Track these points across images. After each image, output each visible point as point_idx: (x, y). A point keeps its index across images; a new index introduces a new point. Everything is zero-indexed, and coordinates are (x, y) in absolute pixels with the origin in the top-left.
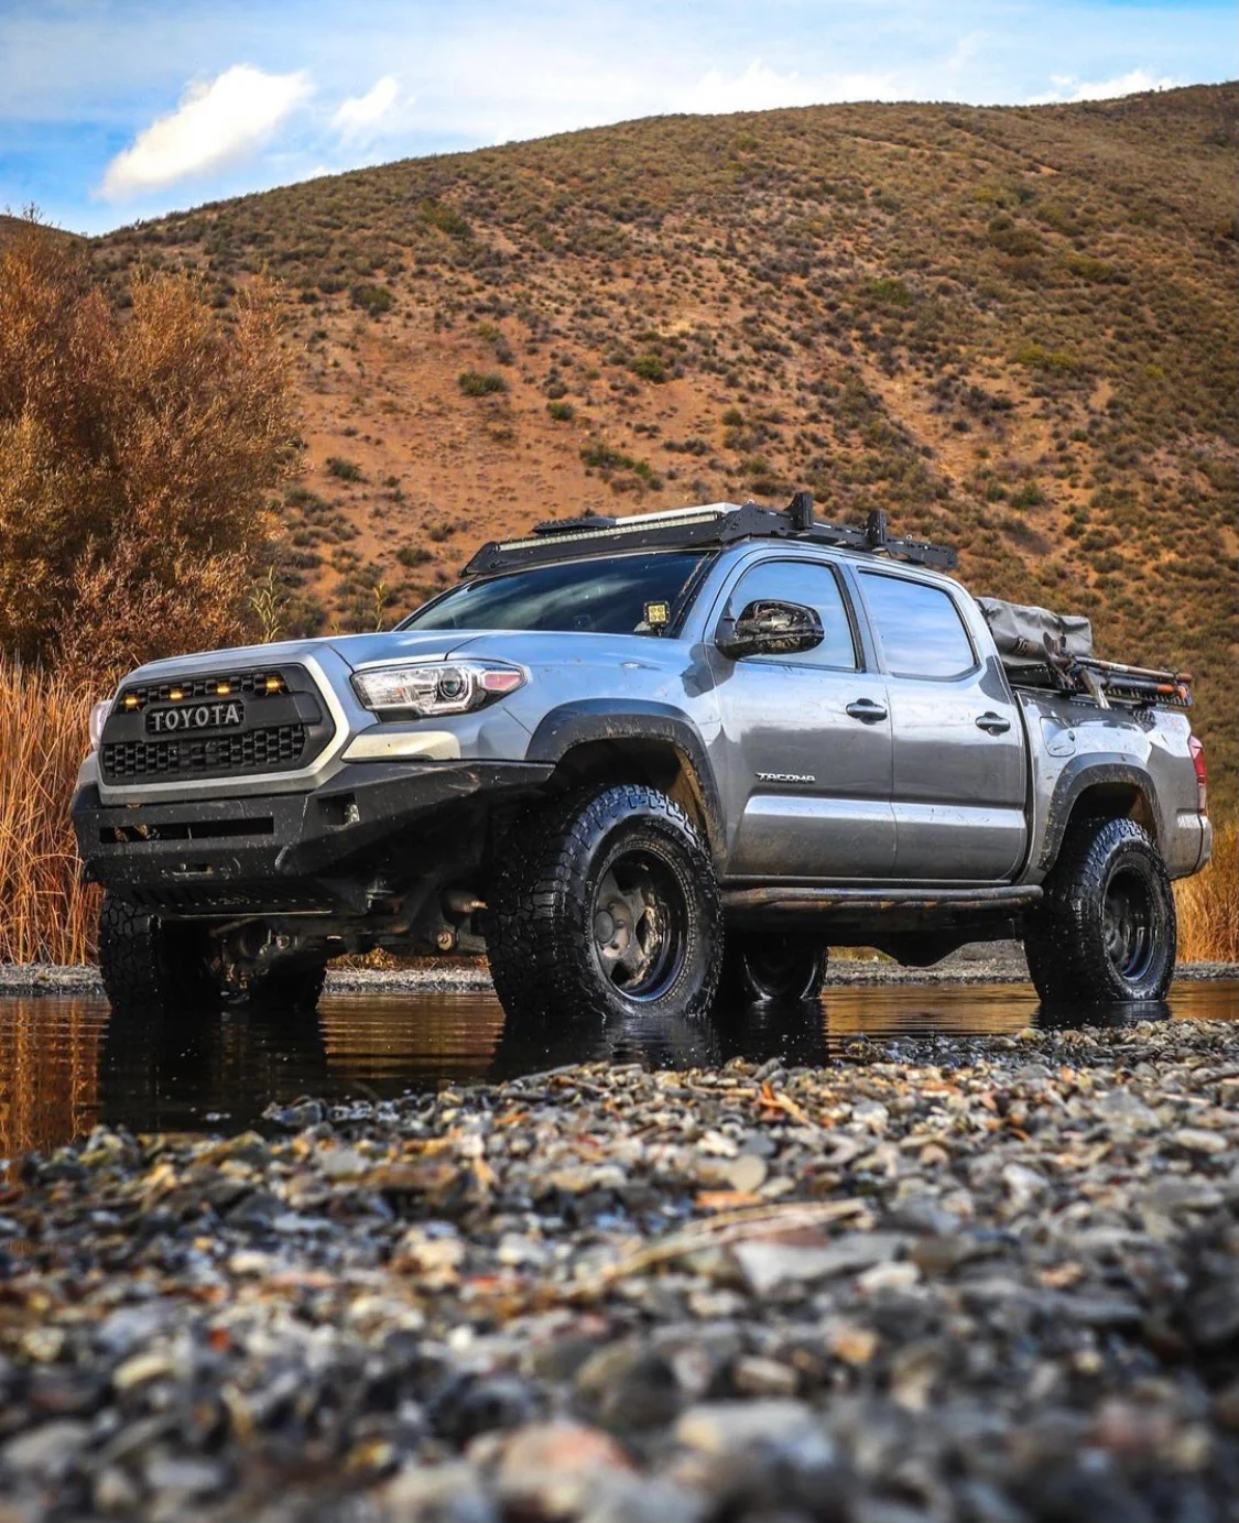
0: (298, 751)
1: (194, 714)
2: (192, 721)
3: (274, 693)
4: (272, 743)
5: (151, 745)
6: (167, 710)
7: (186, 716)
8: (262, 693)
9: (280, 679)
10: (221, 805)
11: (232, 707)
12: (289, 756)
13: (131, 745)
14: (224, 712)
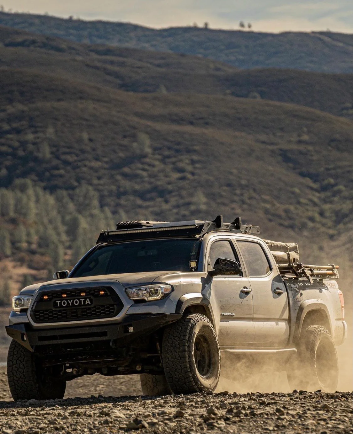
0: (113, 312)
1: (73, 302)
2: (73, 303)
3: (102, 295)
4: (102, 310)
5: (55, 311)
6: (62, 301)
7: (70, 303)
8: (98, 296)
9: (104, 291)
10: (87, 328)
11: (88, 299)
12: (109, 314)
13: (47, 311)
14: (84, 302)
